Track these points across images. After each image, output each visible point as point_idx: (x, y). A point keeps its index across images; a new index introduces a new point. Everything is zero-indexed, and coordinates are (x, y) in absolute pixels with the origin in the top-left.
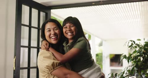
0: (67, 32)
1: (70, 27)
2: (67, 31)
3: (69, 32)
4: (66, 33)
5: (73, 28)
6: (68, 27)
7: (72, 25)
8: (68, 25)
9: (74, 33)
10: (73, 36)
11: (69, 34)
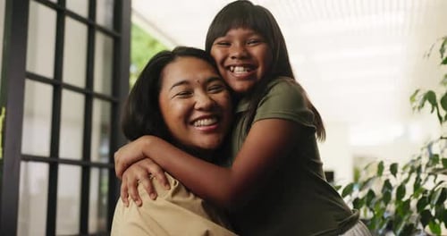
0: (229, 61)
1: (244, 42)
2: (229, 59)
3: (241, 62)
4: (226, 64)
5: (256, 51)
6: (237, 43)
7: (254, 37)
8: (235, 33)
9: (260, 70)
10: (252, 82)
11: (239, 71)
